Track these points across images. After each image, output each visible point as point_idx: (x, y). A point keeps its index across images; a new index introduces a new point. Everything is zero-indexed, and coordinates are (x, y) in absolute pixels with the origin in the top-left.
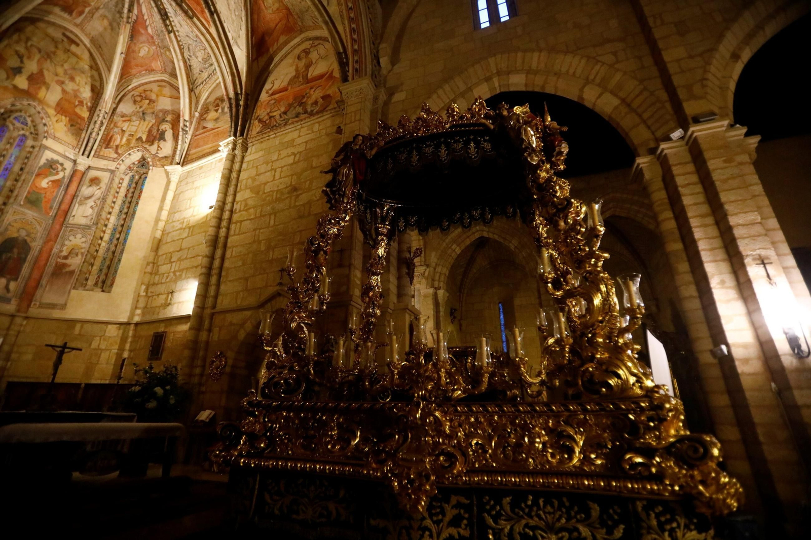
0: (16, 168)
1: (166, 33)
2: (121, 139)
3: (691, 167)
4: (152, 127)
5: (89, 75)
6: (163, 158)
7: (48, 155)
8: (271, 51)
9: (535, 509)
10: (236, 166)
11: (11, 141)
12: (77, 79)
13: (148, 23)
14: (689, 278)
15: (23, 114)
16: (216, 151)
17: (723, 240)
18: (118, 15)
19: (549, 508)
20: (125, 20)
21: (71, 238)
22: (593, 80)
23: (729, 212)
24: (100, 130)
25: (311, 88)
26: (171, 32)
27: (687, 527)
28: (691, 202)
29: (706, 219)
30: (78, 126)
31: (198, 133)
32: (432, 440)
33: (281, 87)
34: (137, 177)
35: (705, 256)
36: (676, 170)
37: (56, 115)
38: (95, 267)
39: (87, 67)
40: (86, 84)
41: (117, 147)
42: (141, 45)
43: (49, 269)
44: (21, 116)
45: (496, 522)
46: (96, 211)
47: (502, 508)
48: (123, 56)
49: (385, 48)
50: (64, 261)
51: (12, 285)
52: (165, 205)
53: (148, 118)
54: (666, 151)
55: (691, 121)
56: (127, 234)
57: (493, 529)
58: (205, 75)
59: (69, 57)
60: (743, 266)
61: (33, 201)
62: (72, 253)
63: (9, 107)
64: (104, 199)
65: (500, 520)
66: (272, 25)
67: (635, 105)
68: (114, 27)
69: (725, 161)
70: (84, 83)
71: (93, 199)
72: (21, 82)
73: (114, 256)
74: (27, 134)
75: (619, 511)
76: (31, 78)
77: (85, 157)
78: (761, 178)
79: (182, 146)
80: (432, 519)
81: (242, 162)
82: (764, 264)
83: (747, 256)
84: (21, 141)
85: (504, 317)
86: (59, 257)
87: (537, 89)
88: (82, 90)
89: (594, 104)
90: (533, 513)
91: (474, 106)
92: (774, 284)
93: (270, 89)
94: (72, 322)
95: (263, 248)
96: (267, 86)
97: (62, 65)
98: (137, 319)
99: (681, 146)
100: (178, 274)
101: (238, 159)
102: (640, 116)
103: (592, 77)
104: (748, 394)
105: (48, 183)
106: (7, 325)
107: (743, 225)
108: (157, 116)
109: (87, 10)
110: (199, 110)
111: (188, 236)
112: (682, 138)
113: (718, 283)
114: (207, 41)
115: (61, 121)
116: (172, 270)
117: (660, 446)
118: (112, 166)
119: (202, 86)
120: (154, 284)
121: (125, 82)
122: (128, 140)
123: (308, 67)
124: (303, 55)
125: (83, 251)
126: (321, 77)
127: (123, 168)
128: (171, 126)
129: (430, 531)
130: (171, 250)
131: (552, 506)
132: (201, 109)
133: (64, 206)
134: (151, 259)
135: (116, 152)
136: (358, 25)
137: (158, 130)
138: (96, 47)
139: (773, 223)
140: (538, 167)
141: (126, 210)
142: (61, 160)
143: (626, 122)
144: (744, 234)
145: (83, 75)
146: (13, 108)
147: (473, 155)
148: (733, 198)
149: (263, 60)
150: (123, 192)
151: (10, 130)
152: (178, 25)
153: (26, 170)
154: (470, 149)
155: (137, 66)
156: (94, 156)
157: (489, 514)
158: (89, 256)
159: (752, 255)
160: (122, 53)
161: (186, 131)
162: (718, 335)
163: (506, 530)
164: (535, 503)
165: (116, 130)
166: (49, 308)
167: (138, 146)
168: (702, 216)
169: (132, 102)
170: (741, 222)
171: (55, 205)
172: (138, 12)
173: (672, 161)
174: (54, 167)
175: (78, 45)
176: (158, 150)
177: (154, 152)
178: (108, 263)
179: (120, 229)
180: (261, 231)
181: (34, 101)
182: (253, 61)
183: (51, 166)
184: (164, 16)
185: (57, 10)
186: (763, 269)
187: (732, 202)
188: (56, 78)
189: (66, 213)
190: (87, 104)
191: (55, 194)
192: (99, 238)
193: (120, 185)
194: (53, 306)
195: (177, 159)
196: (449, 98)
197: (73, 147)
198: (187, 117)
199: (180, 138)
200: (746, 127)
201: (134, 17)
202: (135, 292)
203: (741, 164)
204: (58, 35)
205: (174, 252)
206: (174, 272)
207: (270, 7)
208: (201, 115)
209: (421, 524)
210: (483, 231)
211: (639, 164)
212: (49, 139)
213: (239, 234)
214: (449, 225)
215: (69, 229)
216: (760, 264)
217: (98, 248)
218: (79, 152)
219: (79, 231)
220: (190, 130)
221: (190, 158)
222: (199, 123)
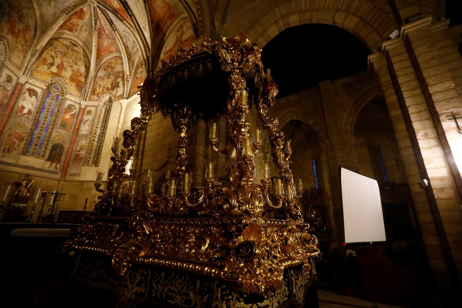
0: (56, 111)
1: (113, 32)
2: (100, 90)
3: (405, 56)
4: (113, 81)
5: (83, 60)
6: (118, 96)
7: (68, 103)
8: (164, 30)
9: (174, 280)
11: (53, 98)
12: (78, 63)
13: (105, 28)
14: (405, 134)
15: (57, 84)
17: (427, 105)
18: (91, 28)
19: (180, 281)
20: (94, 29)
22: (341, 9)
23: (430, 84)
24: (90, 87)
26: (115, 30)
28: (405, 81)
29: (415, 91)
30: (80, 86)
31: (134, 81)
33: (170, 49)
34: (108, 108)
35: (413, 117)
36: (394, 60)
37: (70, 83)
38: (92, 155)
39: (82, 57)
40: (82, 65)
41: (98, 94)
42: (104, 40)
43: (73, 157)
44: (56, 86)
45: (157, 286)
46: (90, 127)
47: (160, 279)
48: (96, 47)
49: (217, 15)
50: (78, 153)
51: (58, 166)
52: (120, 121)
53: (111, 77)
54: (387, 48)
55: (403, 22)
57: (155, 290)
58: (135, 49)
59: (74, 53)
60: (439, 122)
61: (63, 126)
62: (81, 148)
63: (50, 82)
64: (93, 121)
65: (159, 285)
66: (162, 16)
67: (368, 20)
68: (90, 34)
69: (428, 47)
70: (81, 65)
71: (89, 121)
72: (54, 69)
73: (99, 148)
74: (59, 93)
76: (58, 67)
77: (84, 101)
79: (127, 89)
82: (455, 118)
83: (442, 114)
84: (57, 97)
85: (316, 167)
86: (76, 151)
88: (81, 68)
89: (343, 24)
90: (173, 283)
93: (165, 51)
94: (83, 182)
95: (161, 138)
96: (164, 50)
97: (71, 58)
102: (372, 26)
103: (339, 7)
105: (69, 116)
106: (57, 184)
107: (441, 92)
108: (115, 75)
109: (78, 28)
110: (134, 68)
112: (398, 36)
113: (422, 136)
114: (131, 31)
115: (73, 85)
118: (96, 104)
119: (134, 56)
121: (100, 60)
122: (103, 90)
123: (182, 35)
124: (180, 29)
125: (86, 147)
126: (188, 39)
127: (101, 104)
128: (121, 79)
129: (128, 287)
131: (182, 280)
132: (135, 68)
133: (77, 127)
135: (98, 97)
136: (200, 6)
137: (116, 82)
138: (85, 46)
141: (104, 125)
142: (74, 104)
143: (363, 32)
144: (441, 98)
145: (81, 61)
146: (52, 82)
147: (200, 72)
148: (433, 73)
150: (102, 116)
151: (52, 93)
152: (118, 26)
153: (60, 111)
155: (104, 51)
156: (88, 100)
157: (155, 281)
158: (89, 149)
159: (446, 113)
160: (95, 46)
161: (128, 81)
163: (160, 291)
164: (175, 277)
165: (97, 85)
166: (73, 176)
167: (107, 92)
168: (413, 89)
169: (103, 70)
170: (438, 90)
171: (73, 126)
172: (100, 23)
173: (391, 55)
174: (71, 108)
175: (77, 46)
176: (116, 92)
177: (114, 94)
178: (97, 152)
179: (102, 135)
180: (161, 129)
181: (60, 77)
183: (70, 108)
184: (111, 23)
185: (66, 31)
186: (455, 123)
187: (432, 76)
188: (69, 65)
189: (78, 129)
190: (83, 75)
191: (72, 121)
192: (92, 140)
194: (75, 175)
195: (125, 96)
197: (79, 97)
198: (128, 73)
199: (126, 85)
201: (98, 27)
202: (109, 166)
203: (443, 47)
204: (67, 43)
207: (159, 6)
208: (135, 71)
209: (125, 283)
210: (292, 116)
212: (68, 95)
213: (151, 132)
214: (220, 115)
215: (80, 137)
216: (452, 119)
217: (92, 145)
218: (81, 99)
219: (84, 138)
220: (130, 80)
221: (131, 94)
222: (134, 75)
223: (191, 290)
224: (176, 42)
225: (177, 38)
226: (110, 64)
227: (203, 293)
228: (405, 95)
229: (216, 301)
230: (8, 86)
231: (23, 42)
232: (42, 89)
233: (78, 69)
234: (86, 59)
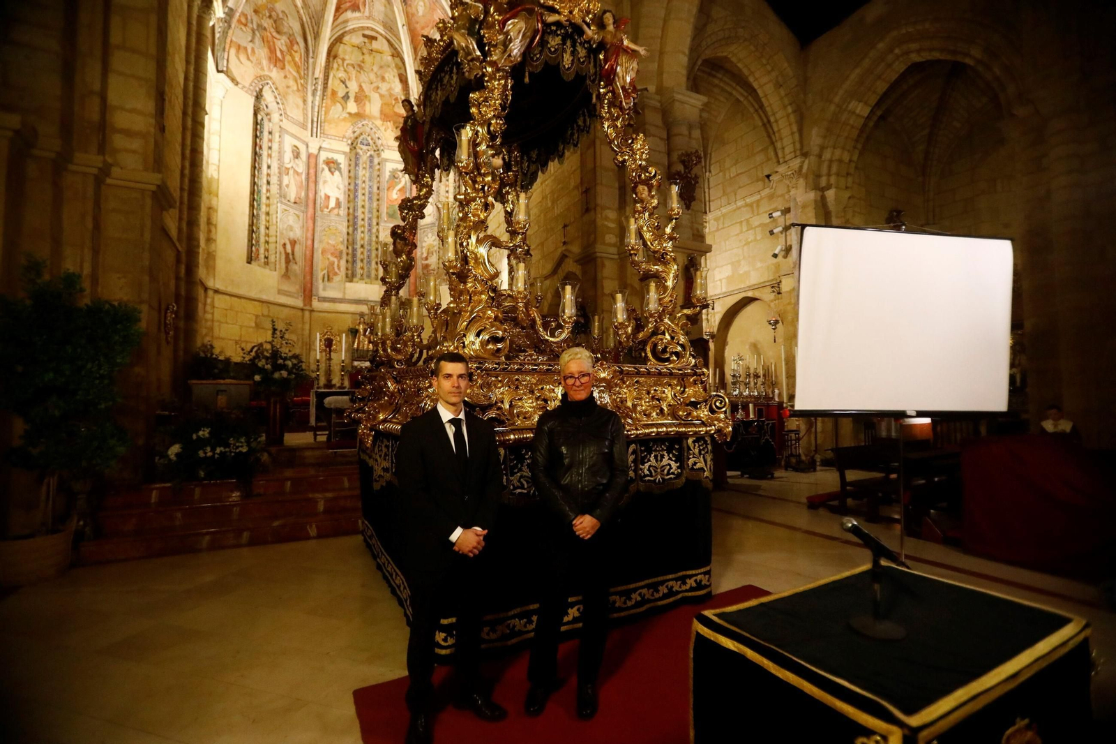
0: (375, 189)
5: (394, 65)
7: (389, 167)
11: (364, 166)
12: (387, 76)
15: (364, 136)
21: (425, 239)
37: (383, 124)
39: (390, 58)
40: (394, 76)
44: (363, 139)
48: (405, 27)
50: (426, 262)
59: (374, 57)
61: (393, 215)
62: (429, 253)
63: (352, 135)
70: (392, 77)
72: (352, 107)
74: (372, 153)
76: (357, 99)
84: (371, 162)
86: (422, 259)
88: (393, 86)
95: (549, 203)
97: (372, 70)
105: (397, 195)
115: (388, 129)
125: (435, 248)
138: (390, 31)
145: (389, 69)
146: (356, 134)
151: (361, 156)
153: (380, 188)
160: (404, 25)
174: (396, 176)
175: (375, 38)
181: (365, 120)
183: (394, 176)
185: (349, 14)
188: (372, 86)
204: (358, 39)
212: (385, 150)
215: (422, 231)
219: (429, 231)
230: (297, 165)
231: (295, 74)
232: (344, 153)
233: (390, 89)
234: (397, 60)
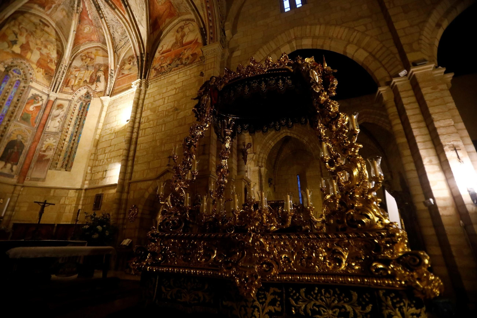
0: (15, 100)
1: (99, 18)
2: (75, 81)
3: (411, 93)
4: (92, 74)
5: (56, 44)
6: (99, 92)
7: (33, 92)
8: (161, 28)
9: (319, 295)
10: (142, 96)
11: (12, 84)
12: (49, 47)
13: (89, 13)
14: (410, 159)
15: (18, 68)
16: (130, 87)
17: (431, 136)
18: (71, 9)
19: (328, 295)
20: (75, 11)
21: (47, 140)
22: (353, 42)
23: (435, 119)
24: (62, 76)
25: (185, 49)
26: (102, 18)
27: (409, 305)
28: (411, 114)
29: (421, 124)
30: (50, 74)
31: (119, 77)
32: (259, 256)
33: (167, 49)
34: (84, 104)
35: (420, 146)
36: (402, 95)
37: (37, 68)
38: (61, 157)
39: (54, 40)
40: (54, 49)
41: (72, 86)
42: (85, 26)
43: (35, 158)
44: (17, 69)
45: (296, 303)
46: (61, 124)
47: (300, 295)
48: (75, 32)
49: (228, 24)
50: (44, 153)
51: (15, 168)
52: (101, 120)
53: (90, 69)
54: (396, 83)
55: (411, 65)
56: (79, 137)
57: (295, 307)
58: (123, 43)
59: (44, 34)
60: (443, 151)
61: (25, 119)
62: (48, 148)
63: (10, 64)
64: (65, 117)
65: (299, 302)
66: (161, 12)
67: (377, 56)
68: (69, 16)
69: (432, 89)
70: (53, 49)
71: (59, 117)
72: (17, 49)
73: (72, 150)
74: (21, 79)
75: (369, 296)
76: (22, 47)
77: (54, 92)
78: (454, 99)
79: (110, 85)
80: (259, 301)
81: (145, 94)
82: (456, 150)
83: (445, 145)
84: (17, 83)
85: (300, 183)
86: (41, 151)
87: (319, 48)
88: (51, 53)
89: (353, 56)
90: (318, 298)
91: (281, 58)
92: (462, 162)
93: (161, 51)
94: (49, 189)
95: (158, 144)
96: (159, 49)
97: (40, 39)
98: (86, 186)
99: (405, 80)
100: (109, 160)
101: (143, 92)
102: (380, 62)
103: (351, 40)
104: (446, 228)
105: (33, 108)
106: (12, 190)
107: (444, 127)
108: (95, 68)
109: (53, 6)
111: (115, 138)
112: (406, 75)
113: (428, 162)
114: (124, 22)
115: (40, 72)
116: (106, 158)
117: (393, 258)
118: (70, 97)
119: (121, 49)
120: (95, 166)
121: (76, 48)
122: (79, 82)
123: (183, 37)
124: (180, 30)
125: (54, 147)
126: (190, 43)
127: (76, 98)
128: (103, 73)
129: (258, 308)
130: (105, 146)
131: (330, 293)
132: (121, 63)
133: (43, 122)
134: (93, 152)
135: (72, 89)
136: (212, 11)
137: (96, 76)
138: (59, 28)
139: (462, 125)
140: (320, 94)
141: (78, 123)
142: (40, 94)
143: (372, 66)
144: (444, 132)
145: (52, 45)
146: (12, 64)
147: (281, 87)
148: (437, 111)
149: (156, 33)
150: (76, 112)
151: (11, 78)
152: (106, 13)
153: (21, 101)
154: (279, 84)
155: (83, 38)
156: (59, 92)
157: (293, 298)
158: (58, 150)
159: (448, 145)
161: (112, 76)
162: (428, 192)
163: (303, 308)
164: (320, 291)
165: (72, 76)
166: (36, 181)
167: (85, 86)
168: (418, 122)
169: (80, 60)
170: (442, 125)
171: (38, 121)
172: (83, 6)
173: (399, 89)
174: (36, 98)
175: (48, 27)
176: (96, 87)
177: (94, 89)
178: (68, 154)
179: (75, 134)
180: (157, 134)
181: (24, 60)
182: (151, 34)
183: (35, 98)
184: (98, 8)
185: (36, 6)
186: (455, 153)
187: (436, 113)
188: (37, 46)
189: (44, 125)
190: (54, 61)
191: (37, 114)
192: (63, 139)
193: (74, 109)
194: (38, 180)
195: (107, 92)
196: (266, 54)
197: (47, 86)
198: (113, 68)
199: (109, 80)
200: (445, 68)
201: (81, 10)
202: (84, 171)
203: (442, 90)
204: (37, 21)
205: (106, 147)
206: (107, 159)
207: (160, 2)
208: (121, 67)
209: (253, 304)
210: (287, 132)
211: (380, 91)
212: (33, 82)
213: (144, 136)
214: (267, 129)
215: (46, 135)
216: (453, 150)
217: (63, 146)
218: (51, 89)
219: (52, 136)
220: (114, 75)
221: (115, 92)
222: (119, 71)
223: (345, 302)
224: (176, 43)
225: (176, 39)
226: (90, 54)
227: (364, 303)
228: (413, 126)
229: (387, 309)
233: (48, 54)
234: (59, 43)
